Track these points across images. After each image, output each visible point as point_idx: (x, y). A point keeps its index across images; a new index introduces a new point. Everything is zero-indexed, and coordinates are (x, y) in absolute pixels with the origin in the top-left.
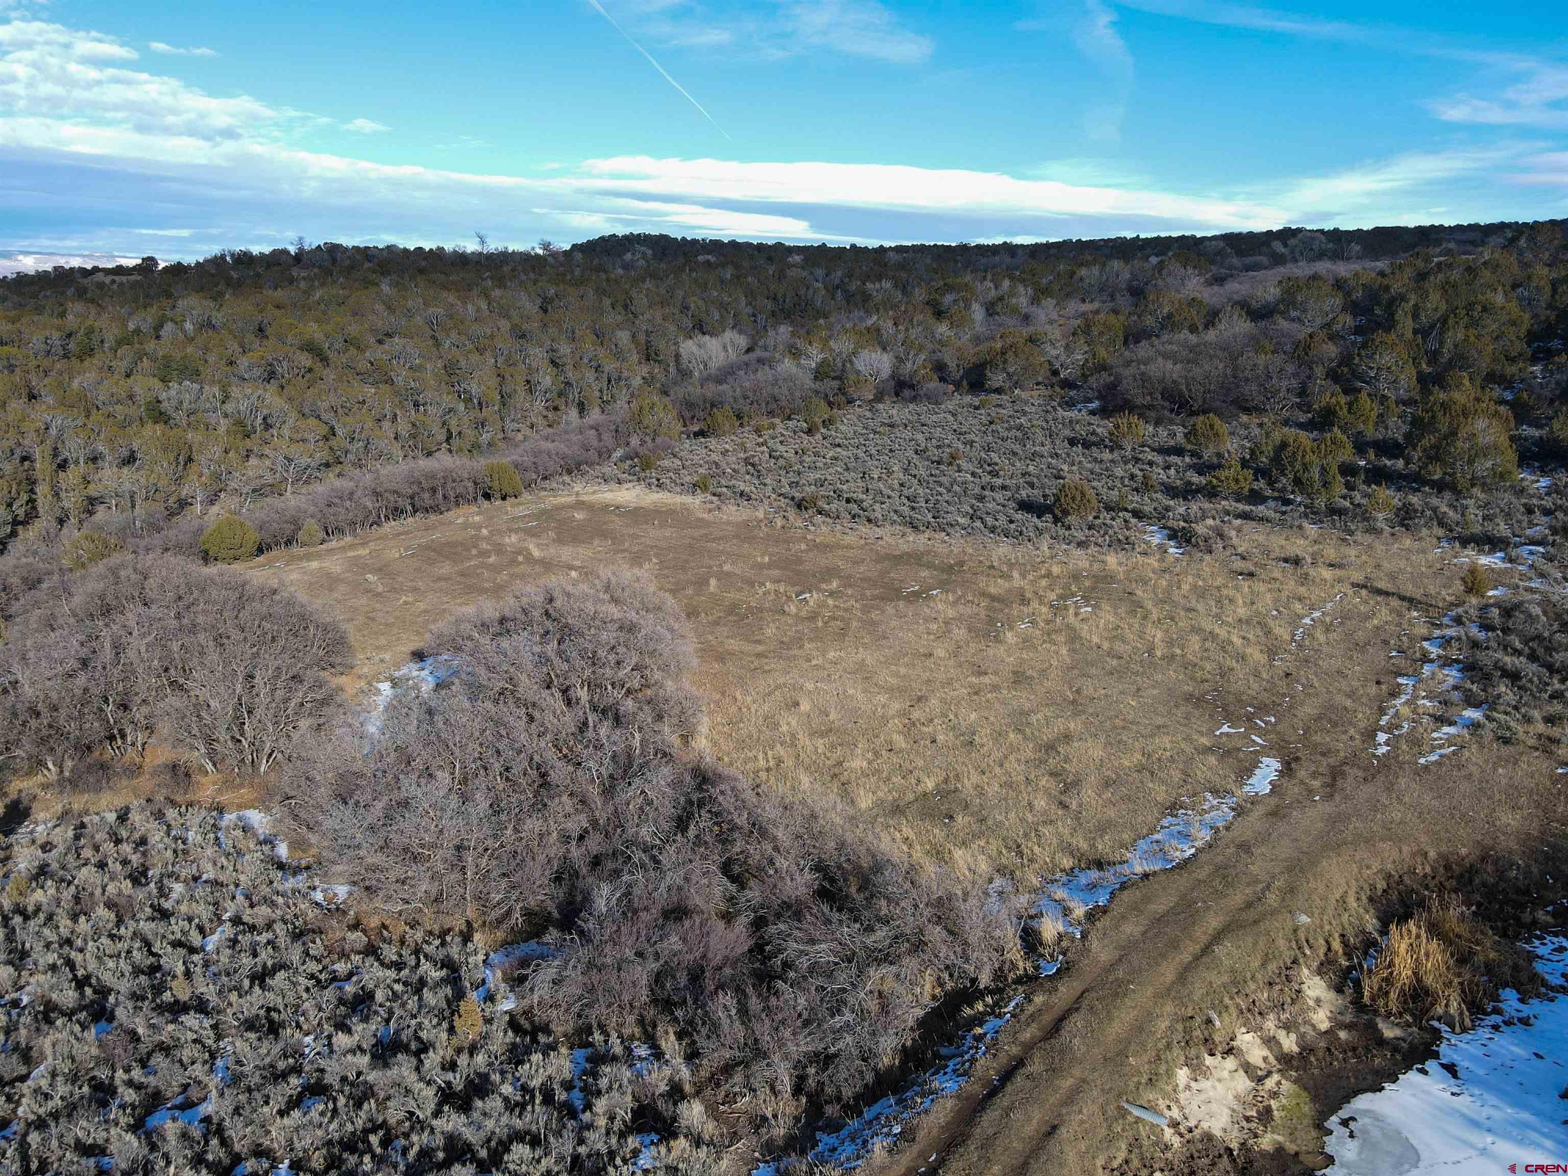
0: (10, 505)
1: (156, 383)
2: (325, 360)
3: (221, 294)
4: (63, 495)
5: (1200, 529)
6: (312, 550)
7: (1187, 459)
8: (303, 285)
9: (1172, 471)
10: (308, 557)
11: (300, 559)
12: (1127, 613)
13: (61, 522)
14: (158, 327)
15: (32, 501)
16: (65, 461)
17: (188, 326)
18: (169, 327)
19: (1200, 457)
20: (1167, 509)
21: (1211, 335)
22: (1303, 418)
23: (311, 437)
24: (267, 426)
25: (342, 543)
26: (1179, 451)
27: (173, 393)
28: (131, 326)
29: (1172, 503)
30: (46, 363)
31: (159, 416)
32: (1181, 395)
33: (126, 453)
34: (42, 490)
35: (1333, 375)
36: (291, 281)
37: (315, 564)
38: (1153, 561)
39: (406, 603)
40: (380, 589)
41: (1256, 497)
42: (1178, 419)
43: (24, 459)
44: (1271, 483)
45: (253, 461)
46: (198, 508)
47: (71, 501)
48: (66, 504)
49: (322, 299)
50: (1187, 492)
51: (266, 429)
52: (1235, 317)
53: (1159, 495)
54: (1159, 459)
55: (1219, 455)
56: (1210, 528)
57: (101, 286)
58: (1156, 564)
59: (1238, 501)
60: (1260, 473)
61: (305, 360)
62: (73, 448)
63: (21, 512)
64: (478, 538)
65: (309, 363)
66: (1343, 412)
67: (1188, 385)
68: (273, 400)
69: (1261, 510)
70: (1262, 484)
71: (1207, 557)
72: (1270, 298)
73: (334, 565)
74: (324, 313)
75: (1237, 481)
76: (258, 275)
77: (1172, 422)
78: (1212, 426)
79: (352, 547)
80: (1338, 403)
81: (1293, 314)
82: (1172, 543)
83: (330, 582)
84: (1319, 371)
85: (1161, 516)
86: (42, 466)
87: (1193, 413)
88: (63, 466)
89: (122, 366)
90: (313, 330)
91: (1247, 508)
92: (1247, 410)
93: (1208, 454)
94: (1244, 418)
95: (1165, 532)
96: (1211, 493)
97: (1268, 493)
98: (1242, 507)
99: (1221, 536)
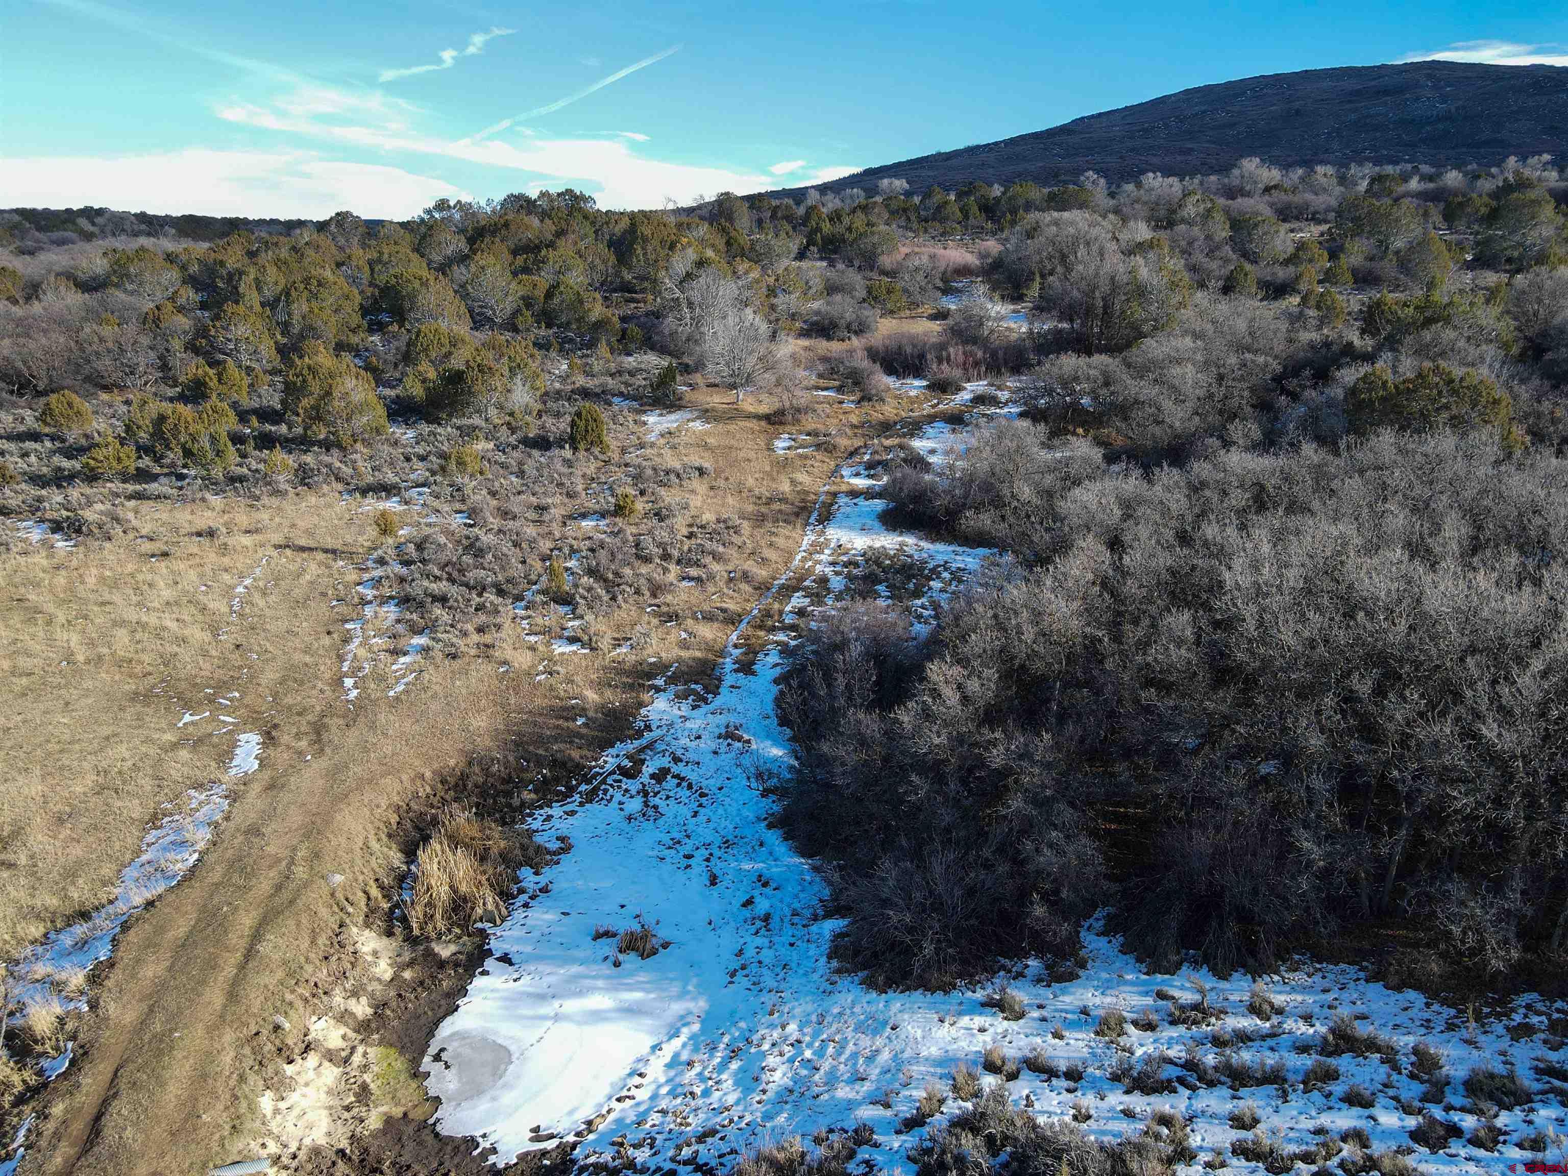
5: (90, 515)
7: (48, 444)
9: (33, 459)
12: (22, 622)
19: (63, 441)
20: (40, 500)
21: (36, 308)
22: (171, 392)
26: (35, 437)
29: (44, 492)
32: (19, 374)
35: (192, 348)
38: (40, 559)
41: (143, 476)
42: (22, 401)
44: (157, 460)
50: (60, 479)
52: (62, 289)
53: (24, 486)
54: (11, 446)
55: (86, 436)
56: (101, 513)
58: (45, 562)
59: (124, 482)
60: (143, 450)
66: (213, 383)
67: (25, 362)
69: (153, 487)
70: (146, 462)
71: (107, 545)
72: (99, 271)
75: (119, 460)
77: (15, 405)
78: (70, 405)
80: (206, 374)
81: (130, 287)
82: (57, 536)
84: (177, 344)
85: (34, 508)
87: (39, 394)
91: (138, 487)
92: (106, 388)
93: (73, 436)
94: (104, 396)
95: (46, 525)
96: (92, 477)
97: (157, 470)
98: (131, 488)
99: (117, 520)
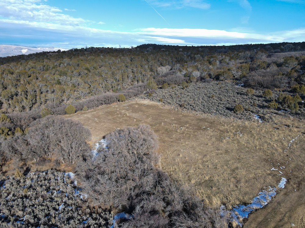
0: (32, 101)
1: (59, 76)
2: (90, 71)
3: (72, 57)
4: (41, 98)
5: (266, 117)
6: (85, 112)
7: (263, 99)
8: (86, 55)
9: (260, 102)
10: (85, 113)
11: (83, 114)
12: (250, 136)
13: (41, 104)
14: (60, 65)
15: (36, 100)
16: (42, 92)
17: (65, 64)
18: (62, 65)
19: (266, 98)
20: (259, 111)
21: (268, 70)
22: (289, 90)
23: (86, 87)
24: (78, 85)
25: (91, 110)
26: (261, 97)
27: (62, 78)
28: (55, 64)
29: (260, 110)
30: (40, 72)
31: (59, 83)
32: (262, 84)
33: (53, 90)
34: (38, 97)
35: (296, 80)
36: (85, 54)
37: (86, 115)
38: (256, 124)
39: (102, 125)
40: (98, 122)
41: (279, 109)
42: (261, 89)
43: (35, 91)
44: (282, 106)
45: (76, 93)
46: (65, 101)
47: (43, 100)
48: (42, 100)
49: (90, 59)
50: (263, 107)
51: (78, 86)
52: (274, 66)
53: (257, 107)
54: (257, 98)
55: (270, 98)
56: (268, 116)
57: (51, 55)
58: (256, 125)
59: (275, 110)
60: (280, 103)
61: (86, 71)
62: (44, 89)
63: (34, 102)
64: (117, 110)
65: (87, 72)
66: (298, 89)
67: (263, 81)
68: (79, 80)
69: (280, 112)
70: (280, 106)
71: (268, 123)
72: (281, 62)
73: (89, 115)
74: (90, 62)
75: (275, 105)
76: (79, 53)
77: (259, 89)
78: (269, 92)
79: (93, 111)
80: (297, 87)
81: (287, 65)
82: (260, 119)
83: (89, 119)
84: (293, 79)
85: (258, 112)
86: (38, 93)
87: (264, 88)
88: (42, 93)
89: (53, 72)
90: (88, 66)
91: (277, 112)
92: (277, 87)
93: (268, 98)
94: (276, 89)
95: (259, 116)
96: (268, 107)
97: (281, 108)
99: (271, 118)
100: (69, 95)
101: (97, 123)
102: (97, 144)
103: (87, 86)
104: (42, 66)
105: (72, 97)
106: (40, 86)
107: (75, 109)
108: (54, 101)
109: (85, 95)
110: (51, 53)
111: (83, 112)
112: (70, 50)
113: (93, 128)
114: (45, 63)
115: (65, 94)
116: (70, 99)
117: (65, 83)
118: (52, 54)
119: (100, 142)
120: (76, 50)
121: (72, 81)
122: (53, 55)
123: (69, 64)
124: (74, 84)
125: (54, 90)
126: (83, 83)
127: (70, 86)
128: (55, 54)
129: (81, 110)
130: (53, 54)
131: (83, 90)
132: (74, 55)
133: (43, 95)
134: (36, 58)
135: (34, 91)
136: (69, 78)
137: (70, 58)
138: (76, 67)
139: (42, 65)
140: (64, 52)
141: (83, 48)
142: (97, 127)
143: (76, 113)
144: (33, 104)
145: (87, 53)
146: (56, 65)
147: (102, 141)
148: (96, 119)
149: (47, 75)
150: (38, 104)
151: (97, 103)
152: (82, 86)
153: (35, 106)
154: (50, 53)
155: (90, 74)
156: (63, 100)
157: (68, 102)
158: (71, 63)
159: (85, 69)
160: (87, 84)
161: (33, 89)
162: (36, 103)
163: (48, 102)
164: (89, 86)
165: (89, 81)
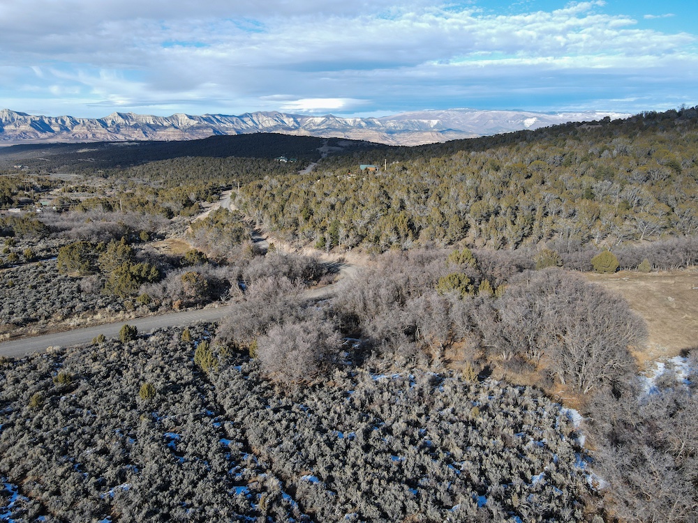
0: (523, 229)
1: (592, 180)
2: (678, 171)
3: (635, 134)
4: (543, 227)
6: (644, 274)
8: (678, 129)
10: (640, 278)
11: (637, 278)
13: (540, 238)
14: (601, 152)
15: (531, 228)
16: (548, 212)
17: (615, 152)
18: (606, 152)
23: (660, 213)
24: (639, 204)
25: (661, 274)
27: (599, 185)
28: (590, 152)
30: (551, 167)
31: (590, 195)
33: (571, 211)
34: (536, 223)
36: (673, 126)
37: (642, 283)
39: (687, 318)
40: (674, 306)
43: (534, 210)
45: (627, 222)
46: (596, 240)
47: (545, 230)
48: (543, 231)
49: (686, 137)
51: (638, 206)
57: (584, 130)
61: (668, 171)
62: (552, 208)
63: (526, 232)
65: (669, 173)
68: (645, 191)
73: (653, 286)
74: (685, 146)
76: (656, 124)
79: (665, 277)
83: (649, 294)
86: (539, 213)
88: (546, 215)
89: (581, 170)
90: (677, 156)
100: (608, 227)
101: (672, 309)
102: (661, 365)
103: (663, 208)
104: (559, 155)
105: (615, 232)
106: (546, 199)
107: (616, 263)
108: (569, 237)
109: (652, 232)
110: (585, 124)
111: (635, 272)
112: (633, 117)
113: (658, 322)
114: (566, 148)
115: (599, 222)
116: (609, 236)
117: (605, 197)
118: (587, 128)
119: (669, 360)
120: (652, 116)
121: (623, 194)
122: (589, 131)
123: (624, 152)
124: (626, 202)
125: (575, 211)
126: (654, 200)
127: (617, 204)
128: (594, 127)
129: (633, 268)
130: (591, 127)
131: (650, 219)
132: (643, 129)
133: (548, 220)
134: (549, 136)
135: (531, 208)
136: (618, 186)
137: (630, 137)
138: (642, 158)
139: (560, 153)
140: (619, 122)
141: (674, 111)
142: (670, 321)
143: (617, 273)
144: (524, 236)
145: (681, 122)
146: (592, 154)
147: (677, 360)
148: (670, 298)
149: (566, 175)
150: (534, 237)
151: (681, 257)
152: (647, 208)
153: (527, 241)
154: (584, 126)
155: (680, 178)
156: (590, 237)
157: (604, 242)
158: (630, 148)
159: (667, 165)
160: (663, 205)
161: (529, 204)
162: (530, 234)
163: (556, 236)
164: (668, 209)
165: (671, 197)
